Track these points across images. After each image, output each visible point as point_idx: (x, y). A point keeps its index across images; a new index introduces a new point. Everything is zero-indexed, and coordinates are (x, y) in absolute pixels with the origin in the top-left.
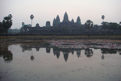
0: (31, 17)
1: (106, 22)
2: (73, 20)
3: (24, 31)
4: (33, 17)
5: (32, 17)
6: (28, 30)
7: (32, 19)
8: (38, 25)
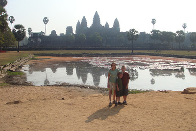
0: (44, 20)
1: (157, 30)
2: (107, 24)
3: (34, 42)
4: (48, 20)
5: (46, 21)
6: (40, 40)
7: (46, 24)
8: (54, 32)
